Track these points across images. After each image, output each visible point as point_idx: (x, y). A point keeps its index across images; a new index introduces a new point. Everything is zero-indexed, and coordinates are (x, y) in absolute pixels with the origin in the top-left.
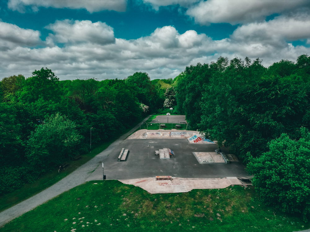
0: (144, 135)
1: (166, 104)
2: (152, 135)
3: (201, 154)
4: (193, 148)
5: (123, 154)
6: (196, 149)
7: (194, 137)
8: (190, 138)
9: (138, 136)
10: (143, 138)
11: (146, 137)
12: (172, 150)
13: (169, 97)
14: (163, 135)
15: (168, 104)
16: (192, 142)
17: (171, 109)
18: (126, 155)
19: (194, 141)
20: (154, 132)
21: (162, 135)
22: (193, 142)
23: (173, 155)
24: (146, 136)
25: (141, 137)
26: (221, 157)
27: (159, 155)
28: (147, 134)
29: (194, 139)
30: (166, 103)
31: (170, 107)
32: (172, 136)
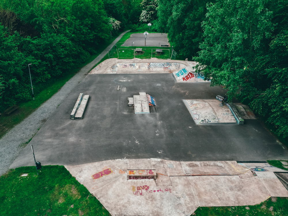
0: (113, 67)
1: (143, 18)
2: (124, 67)
3: (196, 104)
4: (182, 91)
5: (79, 105)
6: (187, 94)
7: (182, 71)
8: (177, 72)
9: (106, 70)
10: (112, 73)
11: (115, 71)
12: (152, 96)
13: (146, 8)
14: (139, 67)
15: (146, 18)
16: (179, 79)
17: (149, 24)
18: (84, 106)
19: (184, 79)
20: (127, 62)
21: (137, 67)
22: (182, 81)
23: (155, 106)
24: (117, 69)
25: (109, 71)
26: (228, 111)
27: (133, 106)
28: (117, 66)
29: (182, 74)
30: (143, 16)
31: (148, 22)
32: (151, 69)
